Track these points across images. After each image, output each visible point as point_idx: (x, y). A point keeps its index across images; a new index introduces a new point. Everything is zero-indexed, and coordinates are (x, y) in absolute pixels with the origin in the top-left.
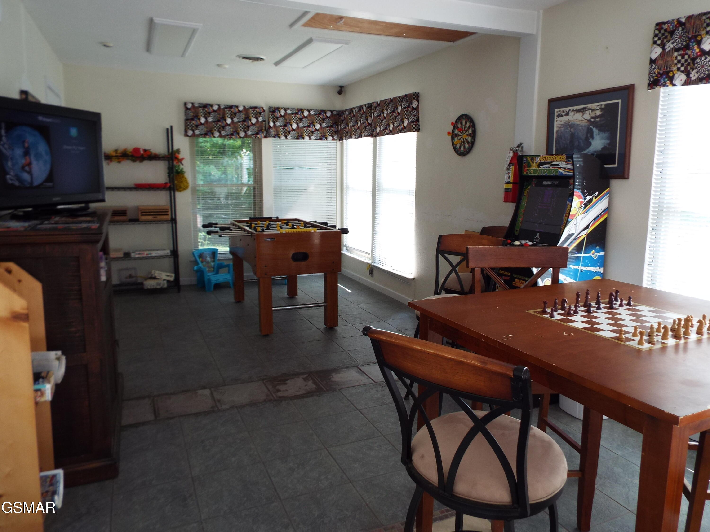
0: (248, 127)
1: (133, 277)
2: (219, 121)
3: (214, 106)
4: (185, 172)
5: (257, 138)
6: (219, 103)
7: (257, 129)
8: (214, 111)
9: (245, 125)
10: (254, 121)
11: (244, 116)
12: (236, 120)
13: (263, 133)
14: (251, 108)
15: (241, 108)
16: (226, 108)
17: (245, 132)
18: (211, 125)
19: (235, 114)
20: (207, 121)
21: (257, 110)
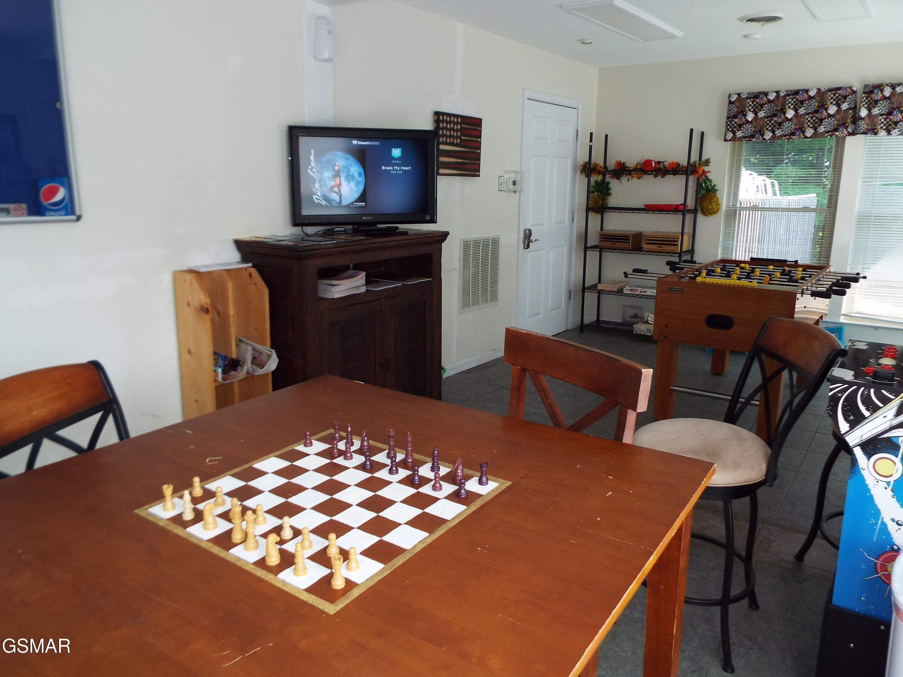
0: (821, 120)
1: (638, 318)
2: (775, 115)
3: (769, 94)
4: (717, 190)
5: (834, 136)
6: (776, 90)
7: (836, 122)
8: (769, 101)
9: (817, 118)
10: (832, 110)
11: (816, 104)
12: (802, 111)
13: (846, 128)
14: (830, 90)
15: (812, 93)
16: (789, 95)
17: (815, 129)
18: (761, 122)
19: (802, 102)
20: (756, 118)
21: (840, 92)
